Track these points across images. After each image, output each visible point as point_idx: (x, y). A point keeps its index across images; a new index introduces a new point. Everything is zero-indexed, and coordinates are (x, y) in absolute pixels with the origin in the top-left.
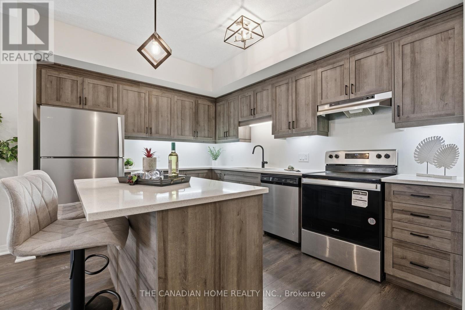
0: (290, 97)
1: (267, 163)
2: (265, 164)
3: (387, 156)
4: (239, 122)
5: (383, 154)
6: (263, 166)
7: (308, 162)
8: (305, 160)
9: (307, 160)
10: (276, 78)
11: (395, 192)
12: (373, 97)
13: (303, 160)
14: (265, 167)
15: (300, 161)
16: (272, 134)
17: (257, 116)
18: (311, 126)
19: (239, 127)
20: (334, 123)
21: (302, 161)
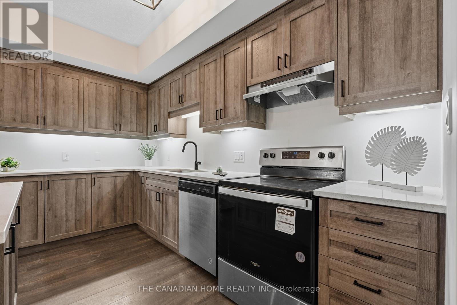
0: (218, 78)
1: (200, 163)
2: (199, 165)
3: (332, 156)
4: (169, 113)
5: (326, 152)
6: (196, 168)
7: (243, 163)
8: (240, 161)
9: (243, 161)
10: (205, 55)
11: (333, 213)
12: (311, 71)
13: (239, 160)
14: (199, 169)
15: (235, 161)
16: (200, 127)
17: (186, 105)
18: (240, 115)
19: (169, 119)
20: (272, 112)
21: (237, 161)
